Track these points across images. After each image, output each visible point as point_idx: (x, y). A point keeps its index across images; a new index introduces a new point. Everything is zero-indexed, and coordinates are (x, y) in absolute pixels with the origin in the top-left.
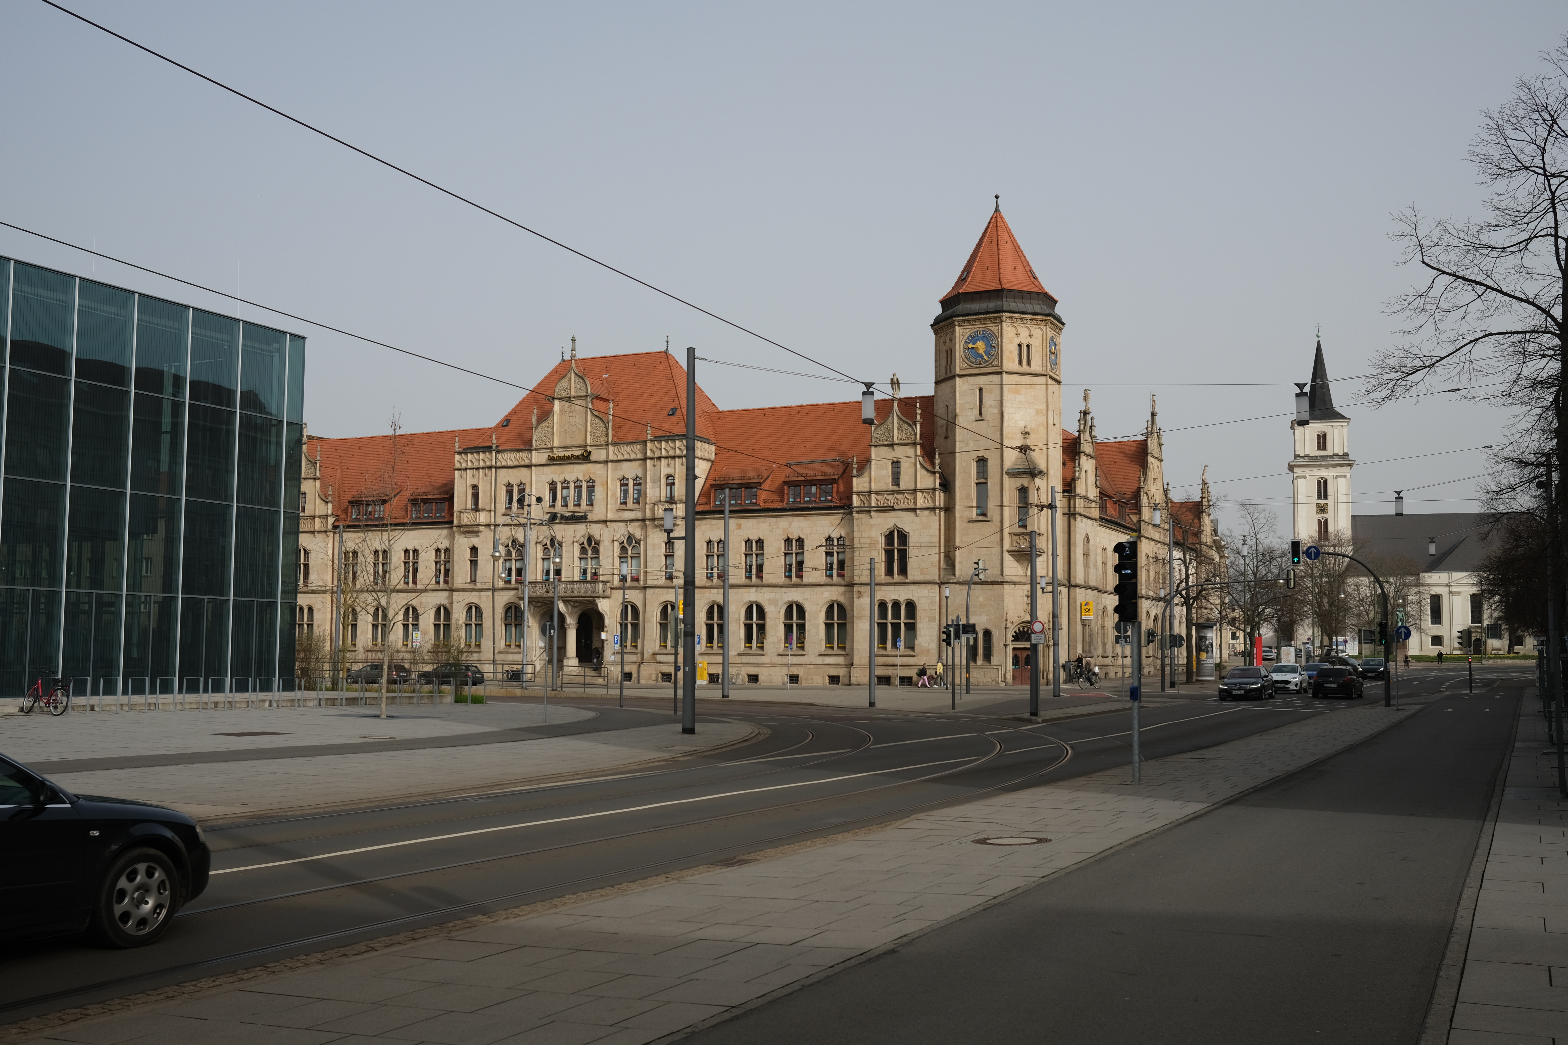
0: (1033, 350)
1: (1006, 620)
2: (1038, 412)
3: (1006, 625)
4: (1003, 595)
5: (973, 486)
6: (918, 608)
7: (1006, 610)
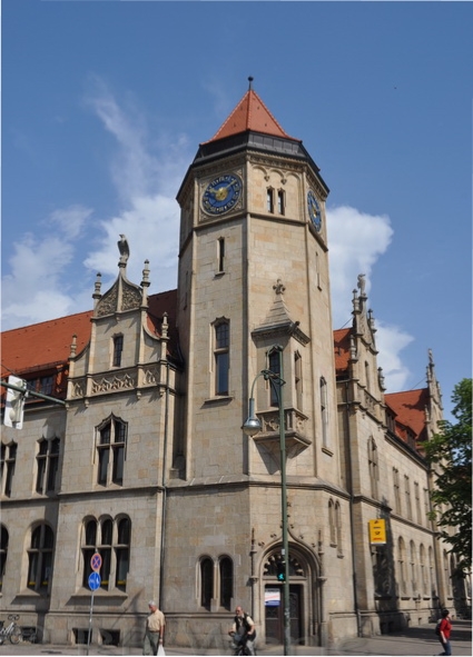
0: (287, 196)
1: (253, 541)
2: (295, 264)
3: (253, 548)
4: (248, 501)
5: (211, 357)
6: (133, 525)
7: (252, 525)
